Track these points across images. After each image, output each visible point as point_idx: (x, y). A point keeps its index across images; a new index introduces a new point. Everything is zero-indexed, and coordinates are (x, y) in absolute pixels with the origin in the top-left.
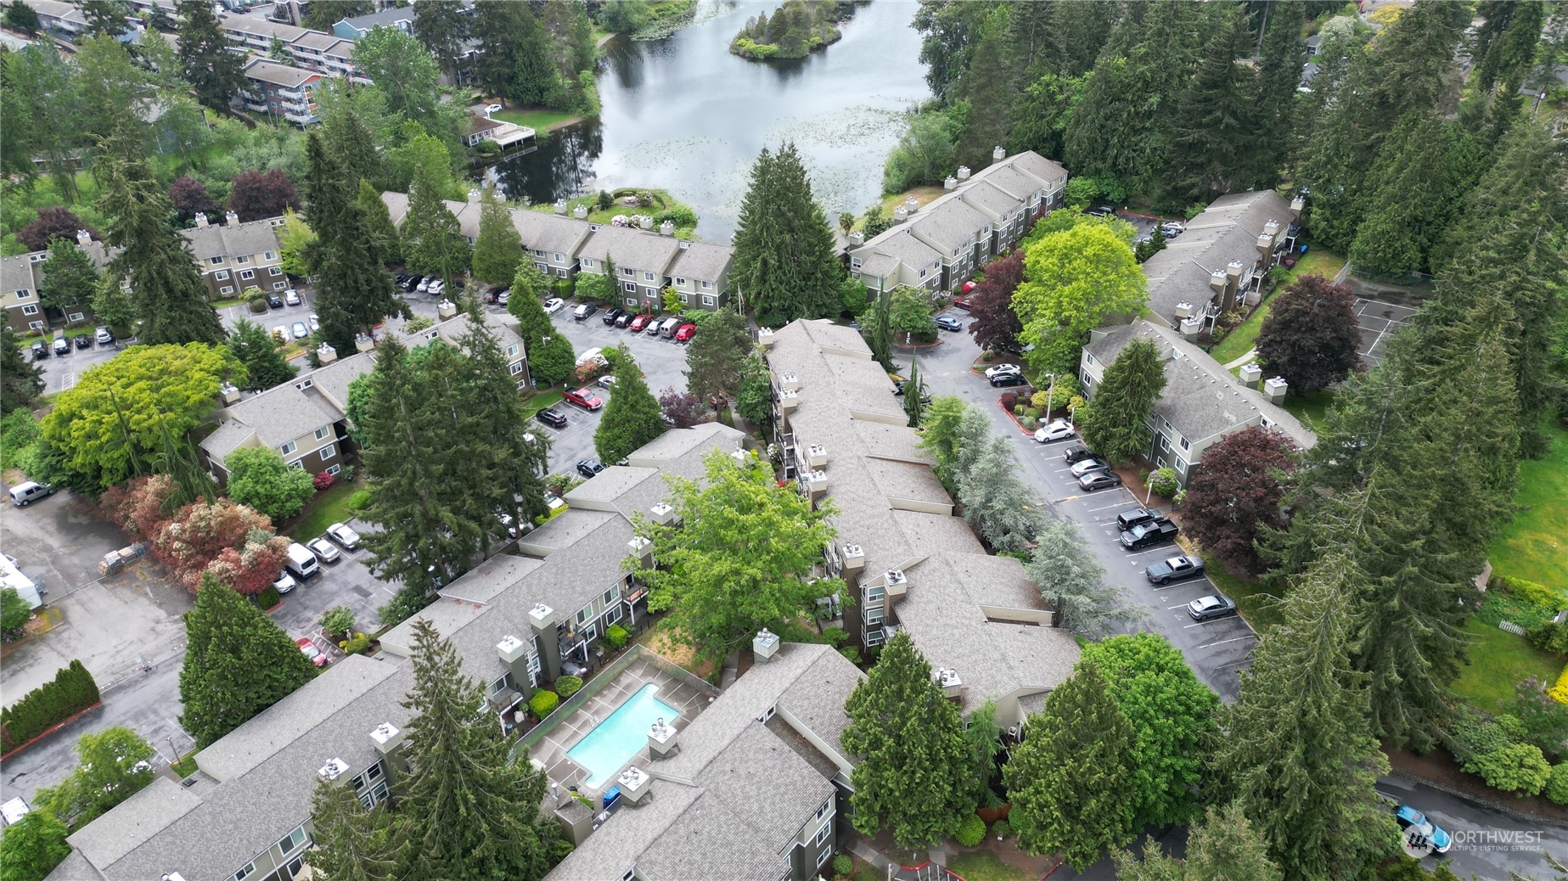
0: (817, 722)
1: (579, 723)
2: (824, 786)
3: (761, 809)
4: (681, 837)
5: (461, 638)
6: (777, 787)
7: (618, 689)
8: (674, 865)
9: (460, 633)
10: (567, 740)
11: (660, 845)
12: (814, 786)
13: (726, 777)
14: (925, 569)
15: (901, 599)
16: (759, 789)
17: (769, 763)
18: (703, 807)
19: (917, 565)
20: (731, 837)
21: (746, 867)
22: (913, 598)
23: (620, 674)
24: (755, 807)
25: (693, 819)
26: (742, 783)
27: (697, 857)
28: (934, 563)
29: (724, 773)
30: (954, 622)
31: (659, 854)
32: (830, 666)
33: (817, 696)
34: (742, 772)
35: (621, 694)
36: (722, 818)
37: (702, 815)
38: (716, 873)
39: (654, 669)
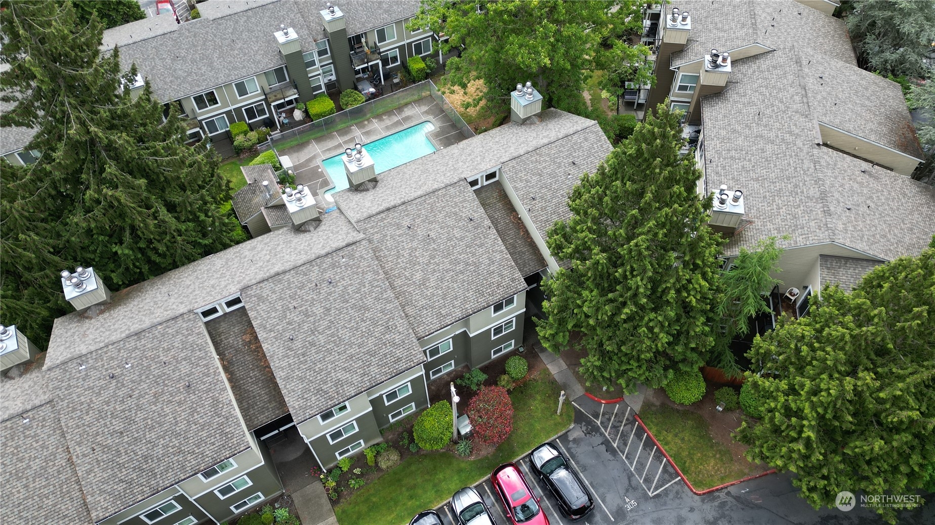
0: (538, 205)
2: (513, 280)
3: (424, 281)
4: (310, 281)
5: (249, 18)
6: (456, 262)
8: (286, 309)
11: (280, 281)
12: (501, 275)
13: (398, 232)
14: (764, 63)
15: (715, 93)
16: (432, 257)
17: (457, 233)
18: (351, 257)
19: (756, 57)
20: (369, 301)
21: (371, 342)
22: (732, 96)
24: (418, 276)
25: (333, 266)
26: (415, 244)
27: (318, 310)
28: (779, 58)
29: (398, 226)
30: (772, 135)
31: (274, 292)
32: (586, 145)
33: (553, 175)
34: (421, 232)
35: (398, 123)
36: (369, 276)
37: (347, 266)
38: (332, 335)
39: (440, 111)
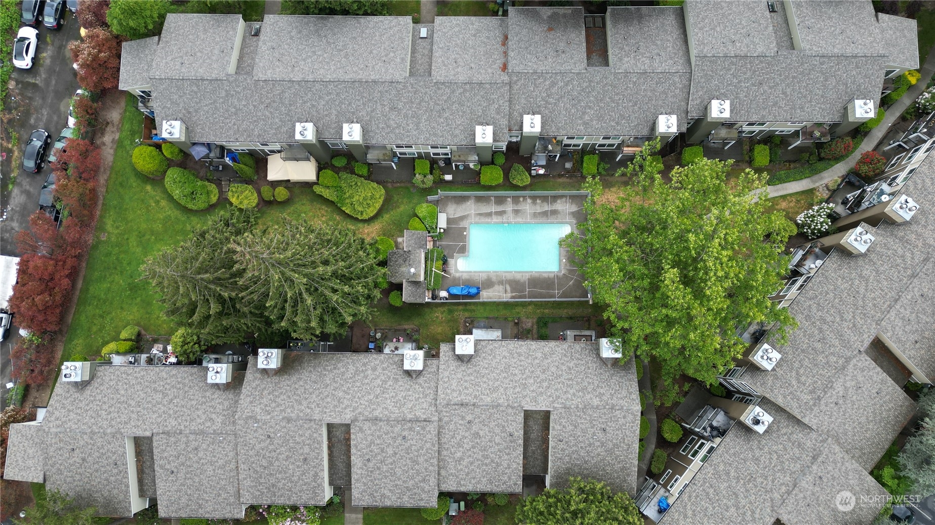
0: (561, 446)
1: (500, 208)
2: (515, 484)
3: (461, 459)
4: (393, 432)
6: (487, 457)
7: (547, 207)
8: (372, 442)
9: (468, 87)
10: (480, 214)
11: (376, 424)
12: (510, 478)
13: (461, 422)
16: (473, 447)
17: (497, 439)
18: (423, 428)
19: (798, 422)
20: (421, 460)
21: (412, 482)
23: (562, 197)
24: (459, 455)
25: (411, 429)
26: (467, 434)
27: (390, 451)
28: (810, 440)
29: (463, 418)
31: (370, 429)
32: (622, 421)
33: (584, 431)
34: (475, 428)
36: (428, 445)
37: (418, 433)
38: (392, 469)
39: (582, 217)
